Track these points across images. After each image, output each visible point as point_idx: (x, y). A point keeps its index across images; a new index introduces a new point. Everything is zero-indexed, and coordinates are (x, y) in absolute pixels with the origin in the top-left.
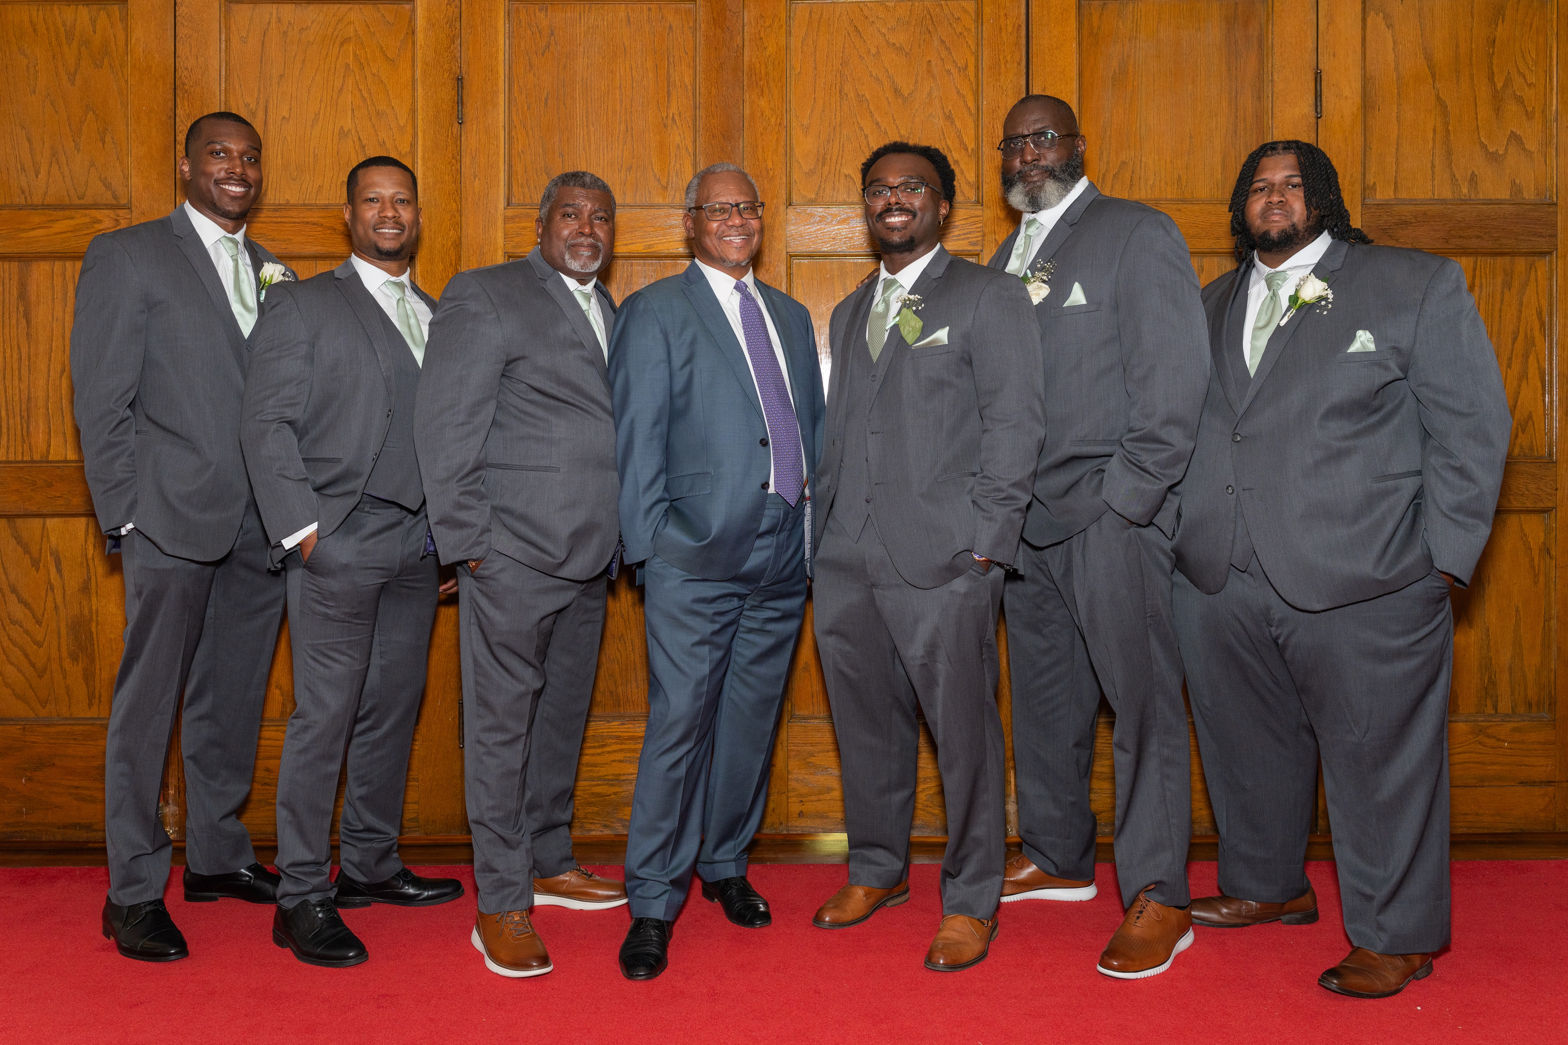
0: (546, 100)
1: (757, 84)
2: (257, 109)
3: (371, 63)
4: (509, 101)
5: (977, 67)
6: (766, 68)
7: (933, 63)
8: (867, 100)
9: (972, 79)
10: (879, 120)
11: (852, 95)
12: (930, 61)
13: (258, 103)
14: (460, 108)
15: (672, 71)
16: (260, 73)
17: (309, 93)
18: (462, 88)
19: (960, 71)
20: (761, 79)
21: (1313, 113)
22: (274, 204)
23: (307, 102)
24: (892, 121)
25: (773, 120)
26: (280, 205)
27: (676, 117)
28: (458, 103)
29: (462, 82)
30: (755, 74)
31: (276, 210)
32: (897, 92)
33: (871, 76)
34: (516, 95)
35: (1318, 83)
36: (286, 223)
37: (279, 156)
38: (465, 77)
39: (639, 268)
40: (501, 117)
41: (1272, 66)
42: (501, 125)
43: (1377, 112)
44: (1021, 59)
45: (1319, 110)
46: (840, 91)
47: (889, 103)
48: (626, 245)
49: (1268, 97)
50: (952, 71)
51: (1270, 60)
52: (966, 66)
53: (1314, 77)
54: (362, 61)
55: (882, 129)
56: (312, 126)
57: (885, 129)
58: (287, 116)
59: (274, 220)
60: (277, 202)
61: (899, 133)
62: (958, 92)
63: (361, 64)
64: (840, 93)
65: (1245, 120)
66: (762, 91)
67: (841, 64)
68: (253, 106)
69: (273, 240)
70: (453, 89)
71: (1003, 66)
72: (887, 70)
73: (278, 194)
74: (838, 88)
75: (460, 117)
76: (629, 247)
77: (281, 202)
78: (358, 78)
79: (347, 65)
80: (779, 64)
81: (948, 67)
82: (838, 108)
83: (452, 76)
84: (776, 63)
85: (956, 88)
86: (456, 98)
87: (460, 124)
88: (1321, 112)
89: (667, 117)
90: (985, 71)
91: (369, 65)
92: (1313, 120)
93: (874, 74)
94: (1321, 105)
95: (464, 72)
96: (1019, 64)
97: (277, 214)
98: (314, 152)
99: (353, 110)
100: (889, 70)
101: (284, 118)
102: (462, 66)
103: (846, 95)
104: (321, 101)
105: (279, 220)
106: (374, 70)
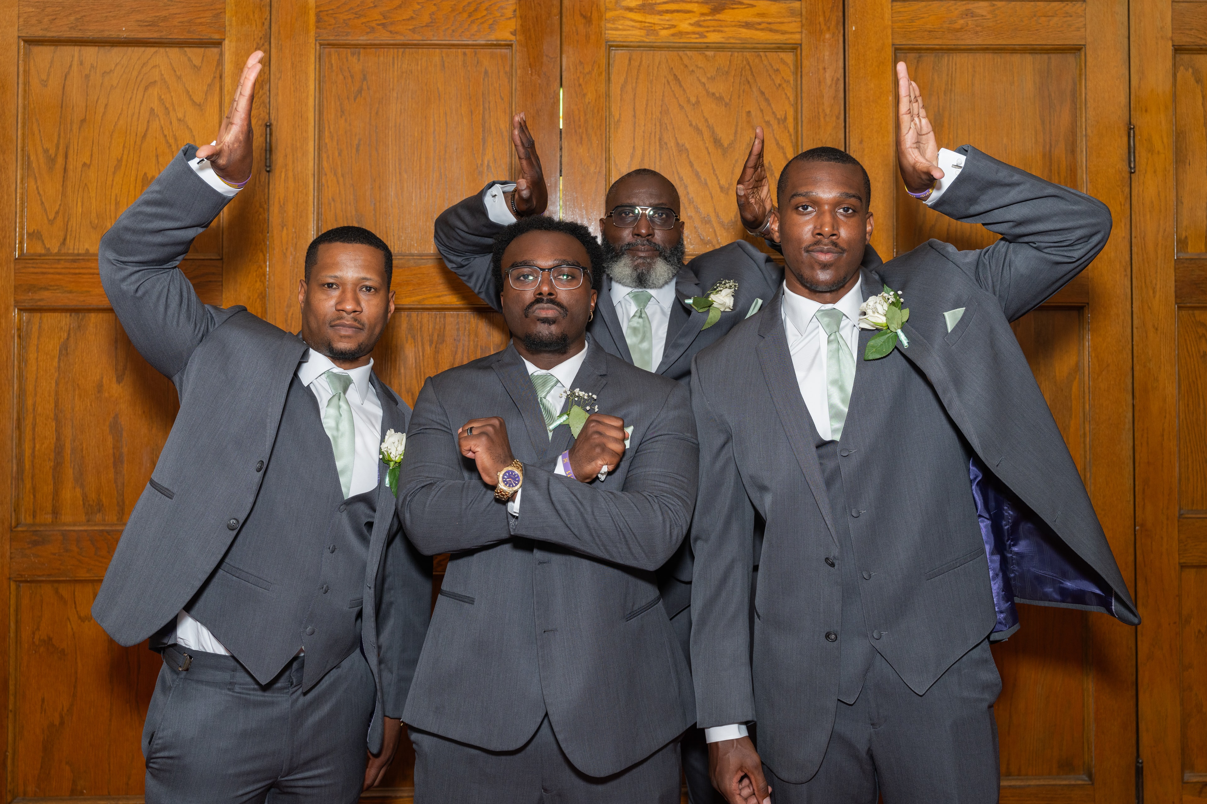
0: (358, 146)
1: (576, 131)
2: (56, 155)
3: (176, 107)
4: (319, 148)
5: (796, 119)
6: (585, 115)
7: (753, 113)
8: (687, 149)
9: (792, 130)
10: (699, 170)
11: (672, 144)
12: (749, 112)
13: (57, 148)
14: (268, 156)
15: (487, 116)
16: (61, 118)
17: (111, 139)
18: (271, 134)
19: (779, 123)
20: (580, 127)
21: (1126, 168)
22: (73, 254)
23: (109, 148)
24: (712, 171)
25: (592, 169)
26: (78, 255)
27: (491, 164)
28: (266, 150)
29: (270, 130)
30: (574, 122)
31: (74, 261)
32: (717, 142)
33: (691, 125)
34: (327, 141)
35: (1132, 138)
36: (84, 274)
37: (79, 204)
38: (274, 123)
39: (452, 319)
40: (311, 164)
41: (1086, 120)
42: (310, 173)
43: (1187, 166)
44: (839, 113)
45: (1132, 166)
46: (660, 139)
47: (709, 153)
48: (439, 297)
49: (1082, 151)
50: (771, 123)
51: (1084, 115)
52: (785, 118)
53: (1127, 133)
54: (167, 106)
55: (702, 179)
56: (114, 173)
57: (705, 180)
58: (88, 162)
59: (72, 271)
60: (76, 252)
61: (719, 184)
62: (778, 144)
63: (167, 109)
64: (660, 143)
65: (1059, 173)
66: (581, 138)
67: (661, 113)
68: (52, 152)
69: (71, 292)
70: (261, 136)
71: (822, 119)
72: (706, 120)
73: (77, 244)
74: (657, 137)
75: (268, 164)
76: (442, 298)
77: (80, 252)
78: (162, 122)
79: (152, 110)
80: (598, 112)
81: (767, 118)
82: (658, 157)
83: (260, 122)
84: (596, 111)
85: (776, 139)
86: (264, 145)
87: (269, 172)
88: (1135, 167)
89: (482, 165)
90: (804, 124)
91: (174, 110)
92: (1127, 176)
93: (694, 124)
94: (1134, 160)
95: (272, 117)
96: (838, 118)
97: (75, 265)
98: (116, 199)
99: (157, 156)
100: (709, 120)
101: (84, 164)
102: (271, 111)
103: (666, 144)
104: (124, 147)
105: (77, 271)
106: (180, 115)
